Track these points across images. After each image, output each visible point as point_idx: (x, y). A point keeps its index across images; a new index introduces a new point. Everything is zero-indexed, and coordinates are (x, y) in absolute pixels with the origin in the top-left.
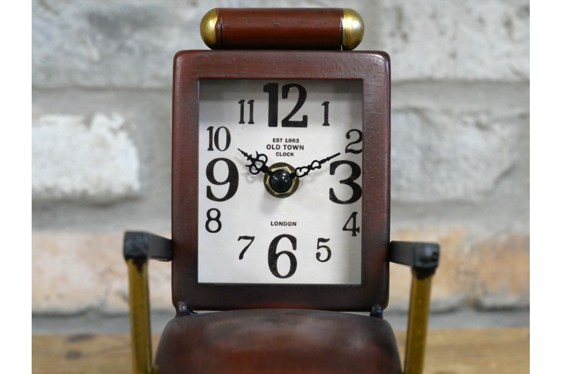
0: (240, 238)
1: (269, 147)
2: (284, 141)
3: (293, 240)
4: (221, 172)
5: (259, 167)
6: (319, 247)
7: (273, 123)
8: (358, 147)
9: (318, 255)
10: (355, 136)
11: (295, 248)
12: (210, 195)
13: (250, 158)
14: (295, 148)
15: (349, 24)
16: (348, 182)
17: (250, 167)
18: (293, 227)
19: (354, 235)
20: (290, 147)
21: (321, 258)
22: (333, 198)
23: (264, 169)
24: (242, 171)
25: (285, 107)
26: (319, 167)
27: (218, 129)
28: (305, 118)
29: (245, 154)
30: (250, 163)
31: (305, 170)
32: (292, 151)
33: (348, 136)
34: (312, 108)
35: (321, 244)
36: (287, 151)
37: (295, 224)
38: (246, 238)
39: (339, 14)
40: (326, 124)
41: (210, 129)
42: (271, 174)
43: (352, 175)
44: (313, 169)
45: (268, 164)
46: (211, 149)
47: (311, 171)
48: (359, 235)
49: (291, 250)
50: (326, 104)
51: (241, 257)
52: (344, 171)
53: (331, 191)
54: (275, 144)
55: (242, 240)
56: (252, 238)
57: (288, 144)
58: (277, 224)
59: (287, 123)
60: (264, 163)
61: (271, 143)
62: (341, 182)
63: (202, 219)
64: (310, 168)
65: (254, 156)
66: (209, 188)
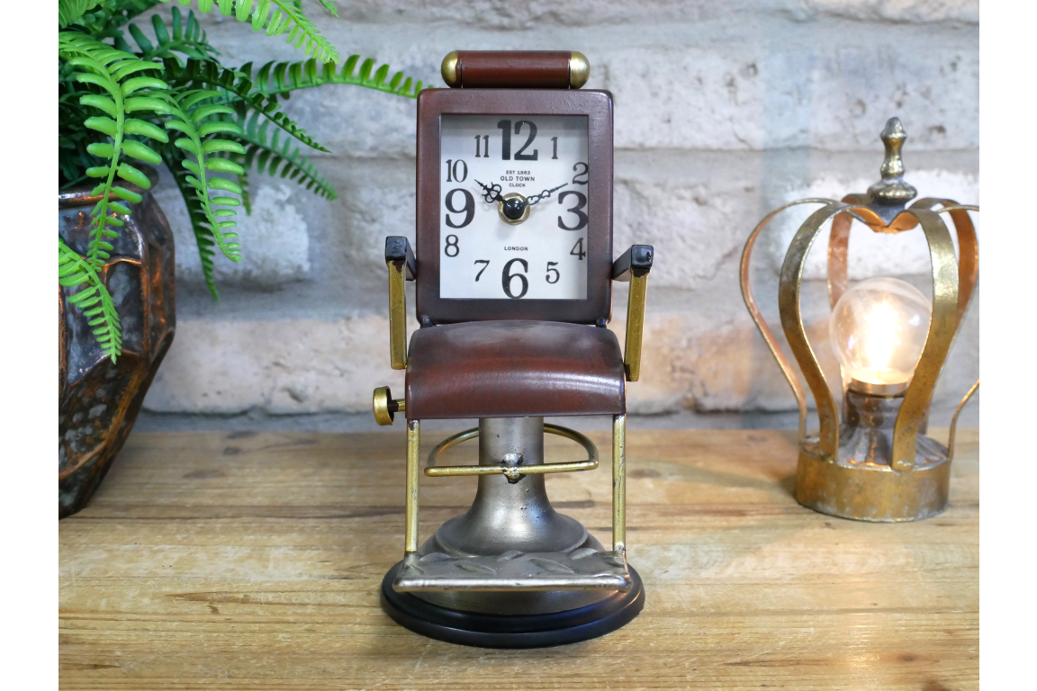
0: (477, 262)
1: (503, 178)
2: (516, 173)
3: (525, 263)
4: (459, 201)
5: (494, 196)
6: (548, 270)
7: (506, 156)
8: (584, 178)
9: (548, 277)
10: (581, 169)
11: (526, 271)
12: (449, 223)
13: (485, 188)
14: (527, 179)
15: (576, 65)
16: (575, 210)
17: (486, 196)
18: (524, 251)
19: (581, 258)
20: (521, 179)
21: (551, 280)
22: (561, 225)
23: (499, 198)
24: (478, 200)
25: (517, 142)
26: (549, 196)
27: (456, 163)
28: (536, 152)
29: (482, 185)
30: (486, 192)
31: (536, 199)
32: (524, 182)
33: (575, 169)
34: (542, 142)
35: (550, 267)
36: (519, 182)
37: (526, 249)
38: (482, 261)
39: (566, 56)
40: (555, 157)
41: (449, 162)
42: (505, 202)
43: (579, 204)
44: (543, 198)
45: (502, 194)
46: (449, 180)
47: (542, 200)
48: (585, 259)
49: (523, 272)
50: (555, 139)
51: (477, 279)
52: (571, 201)
53: (560, 218)
54: (508, 176)
55: (478, 264)
56: (488, 262)
57: (520, 176)
58: (509, 249)
59: (519, 157)
60: (499, 193)
61: (505, 175)
62: (569, 210)
63: (443, 244)
64: (540, 196)
65: (489, 186)
66: (448, 216)
